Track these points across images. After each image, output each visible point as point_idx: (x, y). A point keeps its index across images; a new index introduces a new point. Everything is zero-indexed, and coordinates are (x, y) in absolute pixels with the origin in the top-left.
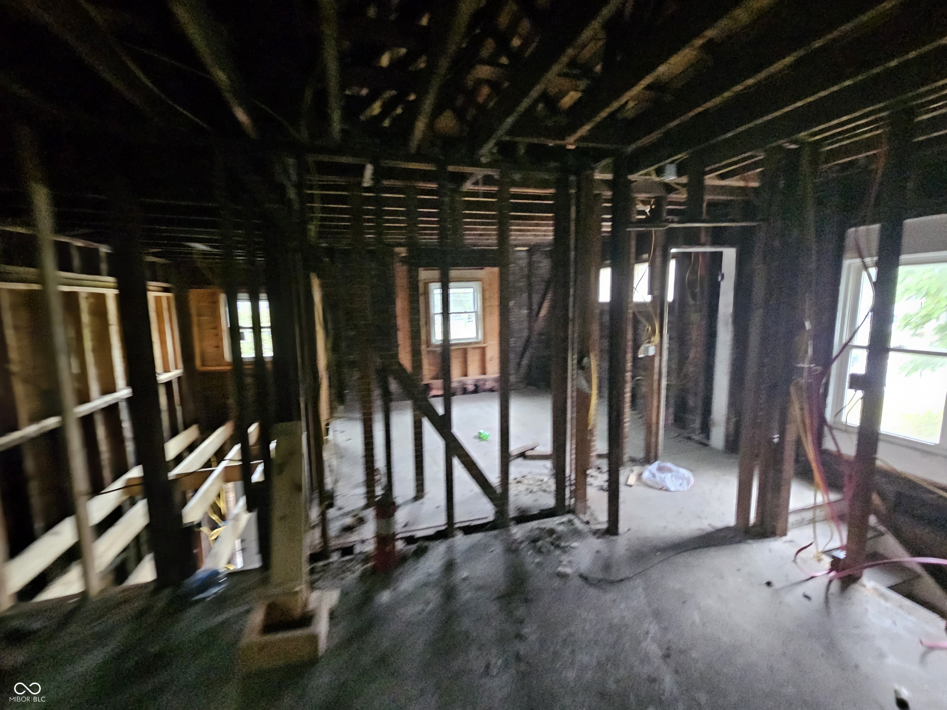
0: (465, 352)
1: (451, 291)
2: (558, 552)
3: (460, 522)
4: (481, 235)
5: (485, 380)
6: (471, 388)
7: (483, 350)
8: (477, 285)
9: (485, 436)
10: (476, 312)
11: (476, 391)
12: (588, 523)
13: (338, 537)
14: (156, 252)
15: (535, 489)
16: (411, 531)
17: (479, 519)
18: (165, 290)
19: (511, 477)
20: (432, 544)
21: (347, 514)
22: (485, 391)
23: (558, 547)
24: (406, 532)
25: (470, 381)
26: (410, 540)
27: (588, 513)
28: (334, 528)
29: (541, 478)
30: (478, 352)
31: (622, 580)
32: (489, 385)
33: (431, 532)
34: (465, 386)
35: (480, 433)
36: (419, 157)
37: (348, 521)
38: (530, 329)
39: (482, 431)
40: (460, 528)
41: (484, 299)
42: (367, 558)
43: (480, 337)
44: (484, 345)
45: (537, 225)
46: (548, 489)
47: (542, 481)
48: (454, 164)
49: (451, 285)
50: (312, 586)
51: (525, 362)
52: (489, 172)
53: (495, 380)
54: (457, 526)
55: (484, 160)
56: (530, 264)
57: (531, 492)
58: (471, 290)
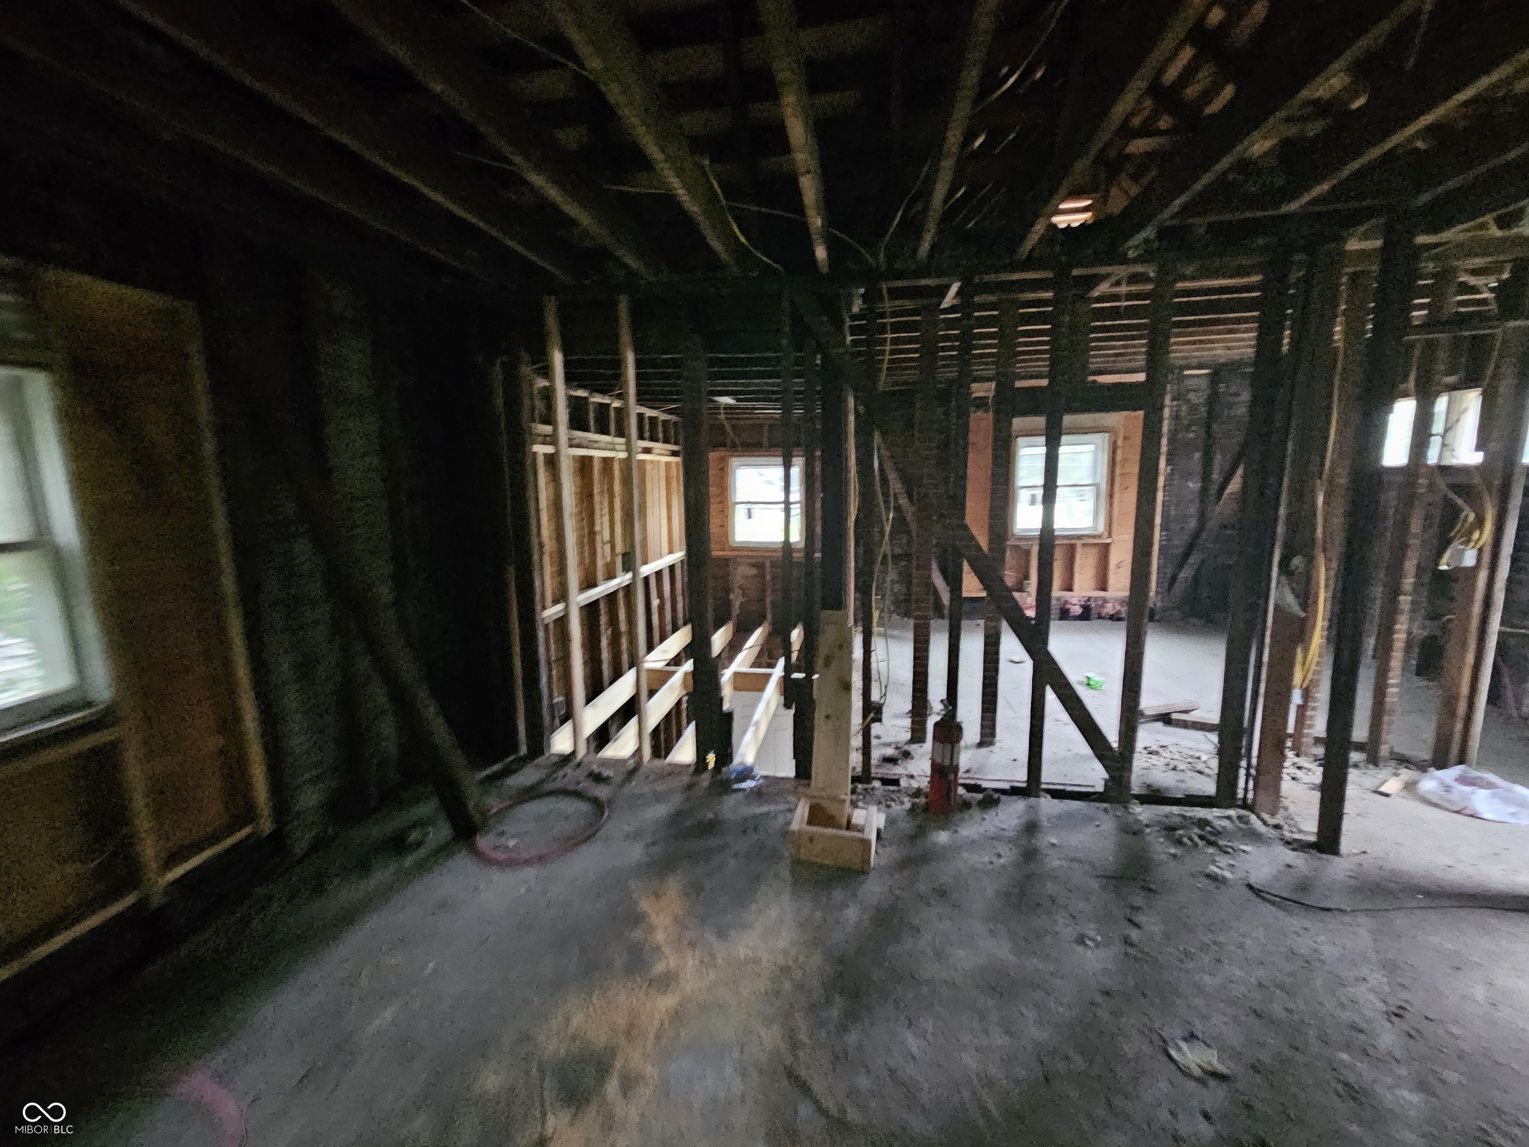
0: (1071, 550)
1: (1063, 450)
2: (1211, 850)
3: (1047, 783)
4: (1117, 355)
5: (1105, 601)
6: (1077, 610)
7: (1105, 549)
8: (1102, 439)
9: (1097, 683)
10: (1096, 485)
11: (1086, 614)
12: (1277, 827)
13: (878, 766)
14: (674, 409)
15: (1182, 766)
16: (978, 779)
17: (1079, 785)
18: (674, 454)
19: (1139, 745)
20: (1003, 798)
21: (888, 745)
22: (1100, 617)
23: (1211, 843)
24: (968, 778)
25: (1075, 599)
26: (974, 788)
27: (1281, 813)
28: (876, 754)
29: (1197, 754)
30: (1094, 551)
31: (1329, 910)
32: (1109, 609)
33: (1006, 786)
34: (1068, 606)
35: (1088, 678)
36: (1030, 263)
37: (890, 752)
38: (1202, 517)
39: (1090, 675)
40: (1048, 791)
41: (1113, 463)
42: (918, 793)
43: (1101, 528)
44: (1108, 541)
45: (1230, 332)
46: (1207, 771)
47: (1199, 758)
48: (1082, 265)
49: (1064, 439)
50: (854, 804)
51: (1186, 574)
52: (1139, 269)
53: (1122, 602)
54: (1044, 786)
55: (1131, 254)
56: (1213, 398)
57: (1174, 769)
58: (1091, 447)
